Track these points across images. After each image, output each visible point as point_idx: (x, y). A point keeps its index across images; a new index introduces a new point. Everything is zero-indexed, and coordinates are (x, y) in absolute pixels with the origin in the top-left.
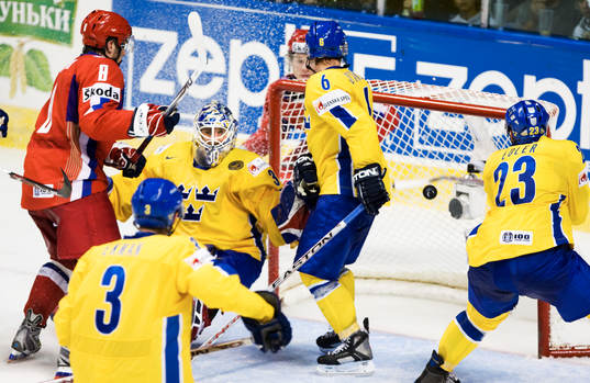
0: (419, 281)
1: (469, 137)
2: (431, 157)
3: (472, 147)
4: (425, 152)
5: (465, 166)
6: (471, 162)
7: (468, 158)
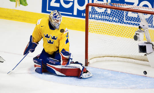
0: (125, 57)
1: (139, 19)
2: (129, 24)
3: (140, 21)
4: (127, 23)
5: (138, 26)
6: (140, 26)
7: (139, 24)
